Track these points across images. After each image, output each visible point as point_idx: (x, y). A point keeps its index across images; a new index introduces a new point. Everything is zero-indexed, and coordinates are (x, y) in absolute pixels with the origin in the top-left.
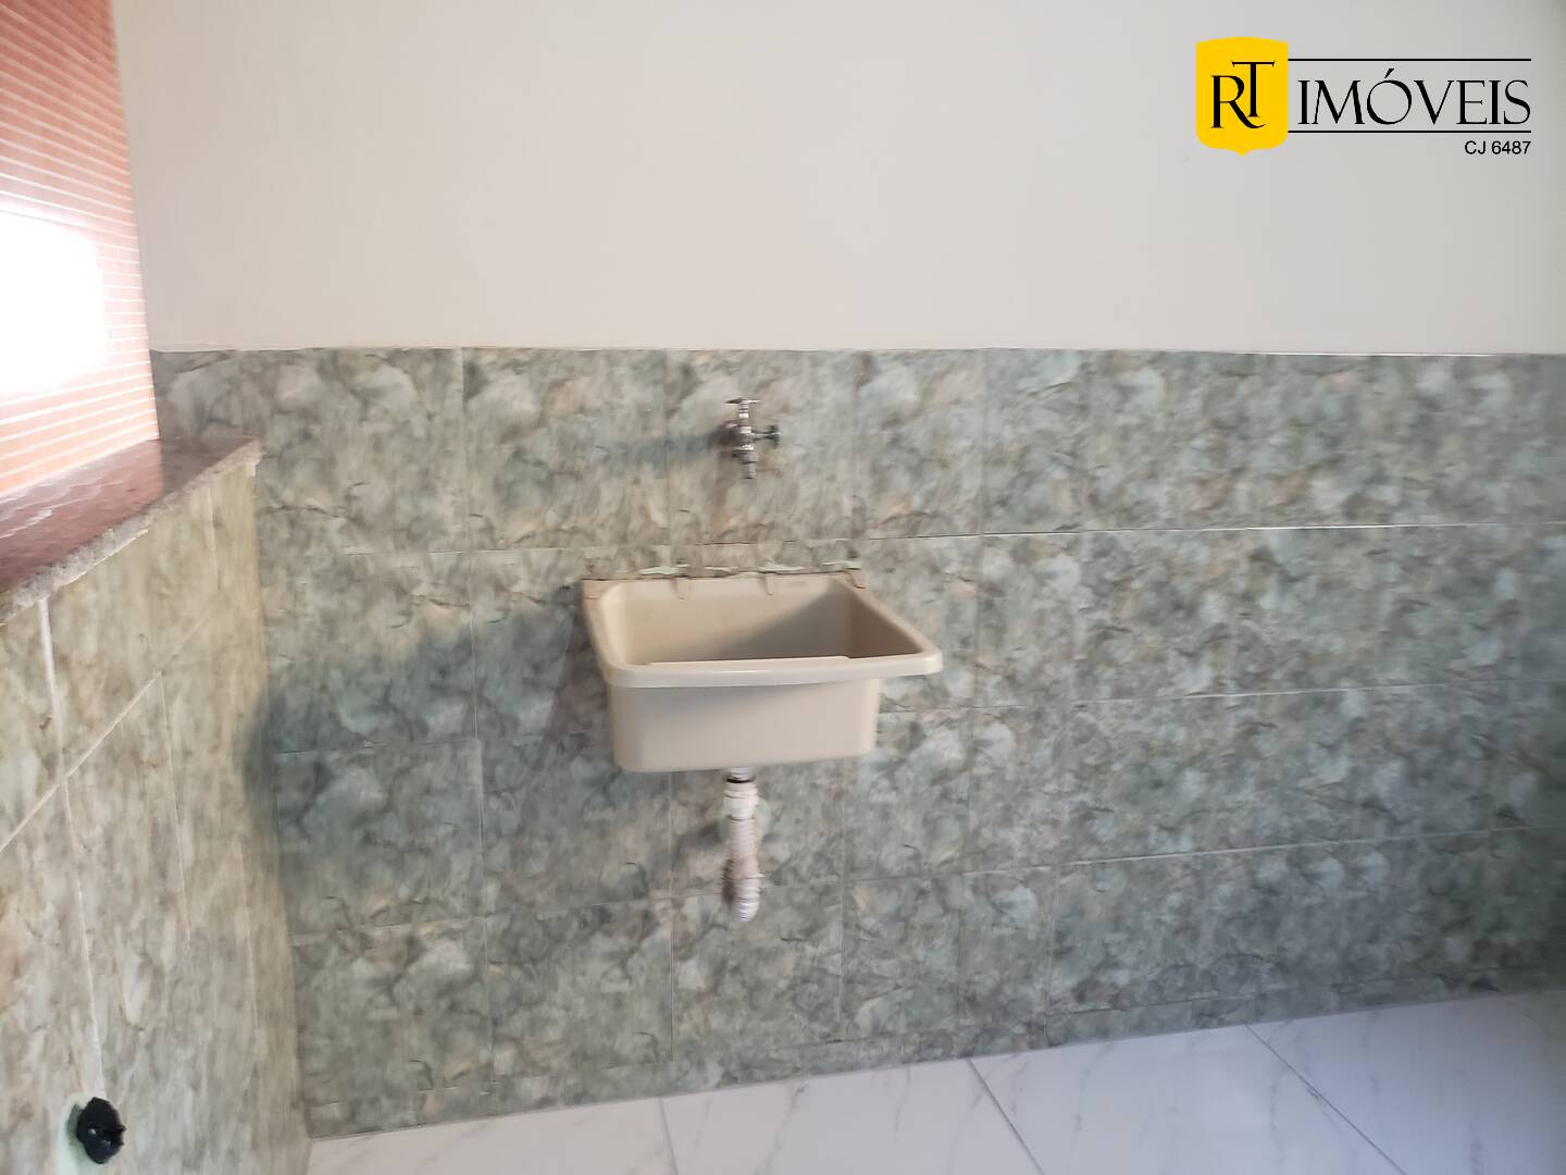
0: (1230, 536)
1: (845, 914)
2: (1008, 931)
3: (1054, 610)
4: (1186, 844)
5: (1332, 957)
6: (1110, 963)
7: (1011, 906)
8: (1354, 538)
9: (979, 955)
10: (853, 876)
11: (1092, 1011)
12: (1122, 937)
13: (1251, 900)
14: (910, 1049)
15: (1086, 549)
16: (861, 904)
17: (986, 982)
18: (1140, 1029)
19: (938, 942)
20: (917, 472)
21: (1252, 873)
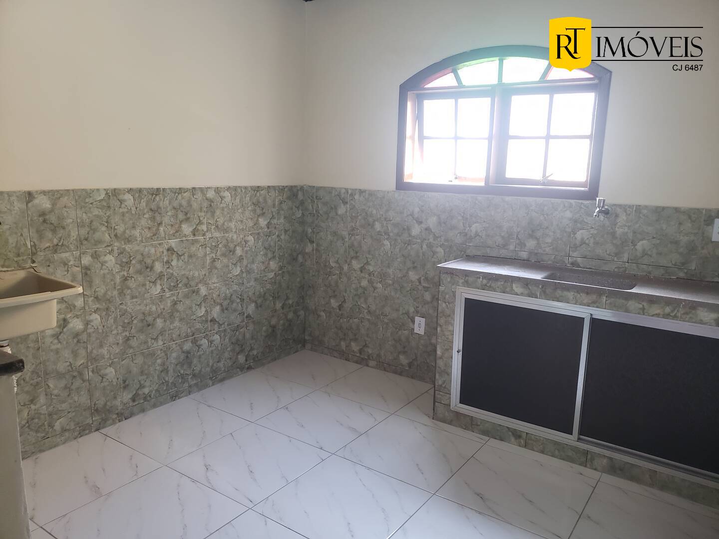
0: (160, 244)
1: (46, 391)
2: (106, 384)
3: (108, 273)
4: (160, 343)
5: (208, 369)
6: (142, 387)
7: (106, 375)
8: (197, 241)
9: (97, 394)
10: (47, 377)
11: (138, 404)
12: (145, 377)
13: (182, 357)
14: (76, 434)
15: (116, 252)
16: (51, 386)
17: (100, 403)
18: (155, 406)
19: (82, 393)
20: (54, 231)
21: (181, 348)
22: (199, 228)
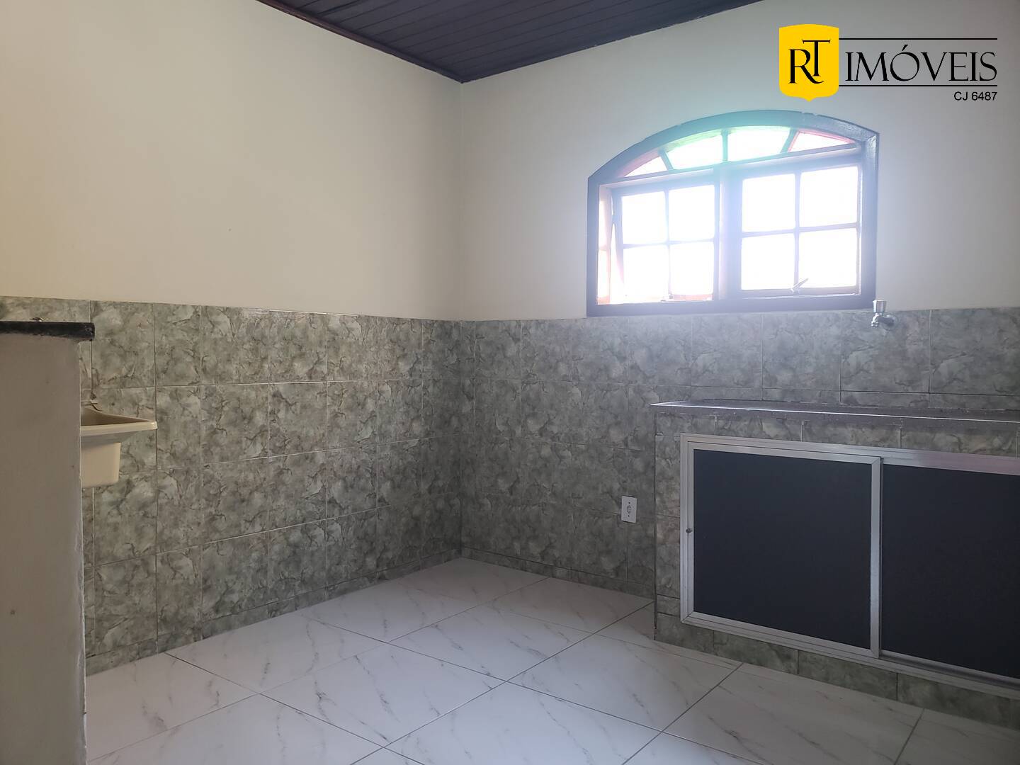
0: (263, 387)
1: (96, 583)
2: (180, 581)
3: (191, 422)
4: (258, 528)
5: (324, 574)
6: (229, 591)
7: (180, 568)
8: (313, 386)
9: (166, 596)
10: (100, 563)
11: (222, 617)
12: (234, 577)
13: (288, 552)
14: (134, 653)
15: (203, 392)
16: (104, 577)
17: (171, 610)
18: (246, 622)
19: (146, 592)
20: (123, 357)
21: (287, 539)
22: (318, 369)
